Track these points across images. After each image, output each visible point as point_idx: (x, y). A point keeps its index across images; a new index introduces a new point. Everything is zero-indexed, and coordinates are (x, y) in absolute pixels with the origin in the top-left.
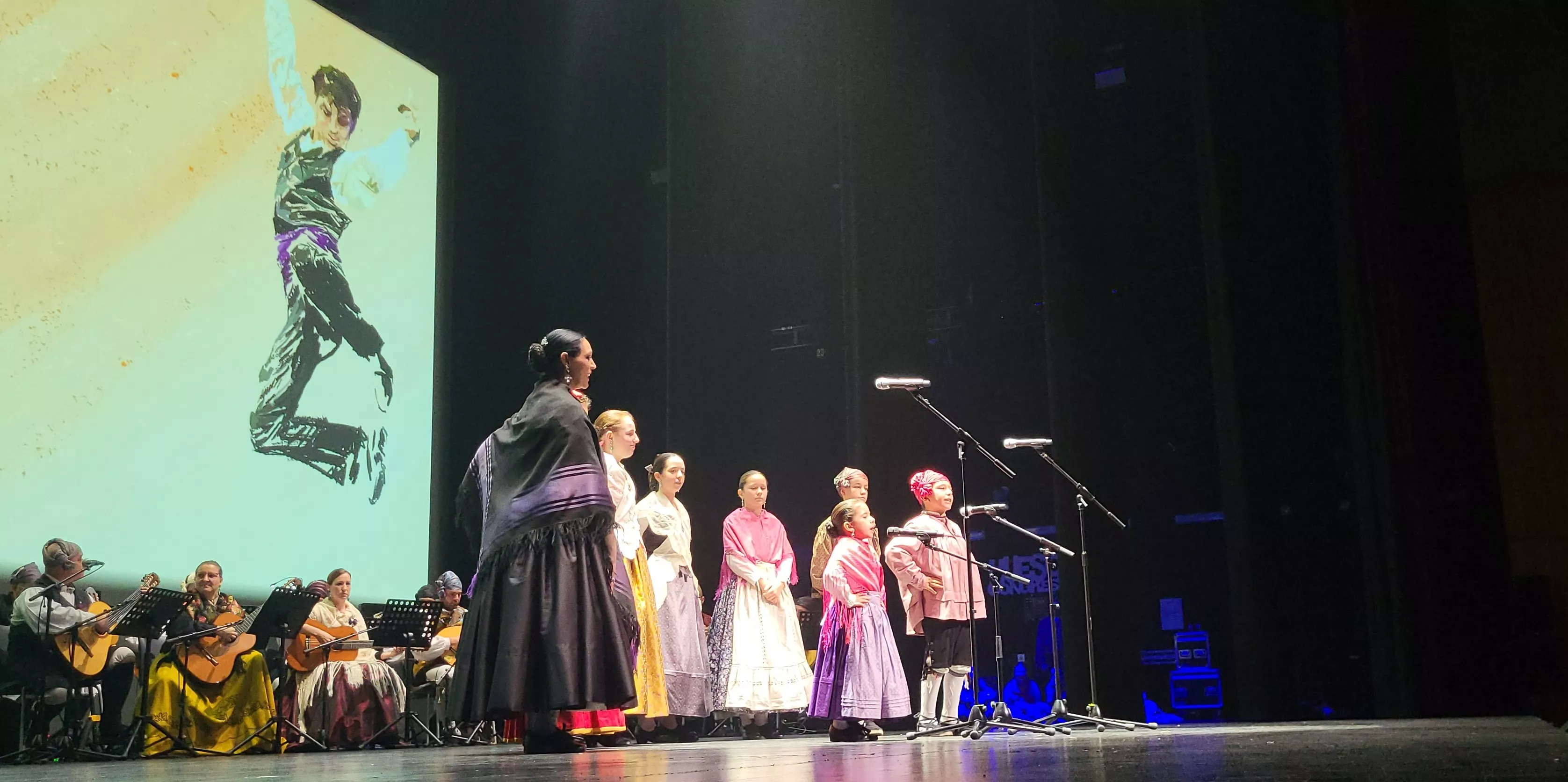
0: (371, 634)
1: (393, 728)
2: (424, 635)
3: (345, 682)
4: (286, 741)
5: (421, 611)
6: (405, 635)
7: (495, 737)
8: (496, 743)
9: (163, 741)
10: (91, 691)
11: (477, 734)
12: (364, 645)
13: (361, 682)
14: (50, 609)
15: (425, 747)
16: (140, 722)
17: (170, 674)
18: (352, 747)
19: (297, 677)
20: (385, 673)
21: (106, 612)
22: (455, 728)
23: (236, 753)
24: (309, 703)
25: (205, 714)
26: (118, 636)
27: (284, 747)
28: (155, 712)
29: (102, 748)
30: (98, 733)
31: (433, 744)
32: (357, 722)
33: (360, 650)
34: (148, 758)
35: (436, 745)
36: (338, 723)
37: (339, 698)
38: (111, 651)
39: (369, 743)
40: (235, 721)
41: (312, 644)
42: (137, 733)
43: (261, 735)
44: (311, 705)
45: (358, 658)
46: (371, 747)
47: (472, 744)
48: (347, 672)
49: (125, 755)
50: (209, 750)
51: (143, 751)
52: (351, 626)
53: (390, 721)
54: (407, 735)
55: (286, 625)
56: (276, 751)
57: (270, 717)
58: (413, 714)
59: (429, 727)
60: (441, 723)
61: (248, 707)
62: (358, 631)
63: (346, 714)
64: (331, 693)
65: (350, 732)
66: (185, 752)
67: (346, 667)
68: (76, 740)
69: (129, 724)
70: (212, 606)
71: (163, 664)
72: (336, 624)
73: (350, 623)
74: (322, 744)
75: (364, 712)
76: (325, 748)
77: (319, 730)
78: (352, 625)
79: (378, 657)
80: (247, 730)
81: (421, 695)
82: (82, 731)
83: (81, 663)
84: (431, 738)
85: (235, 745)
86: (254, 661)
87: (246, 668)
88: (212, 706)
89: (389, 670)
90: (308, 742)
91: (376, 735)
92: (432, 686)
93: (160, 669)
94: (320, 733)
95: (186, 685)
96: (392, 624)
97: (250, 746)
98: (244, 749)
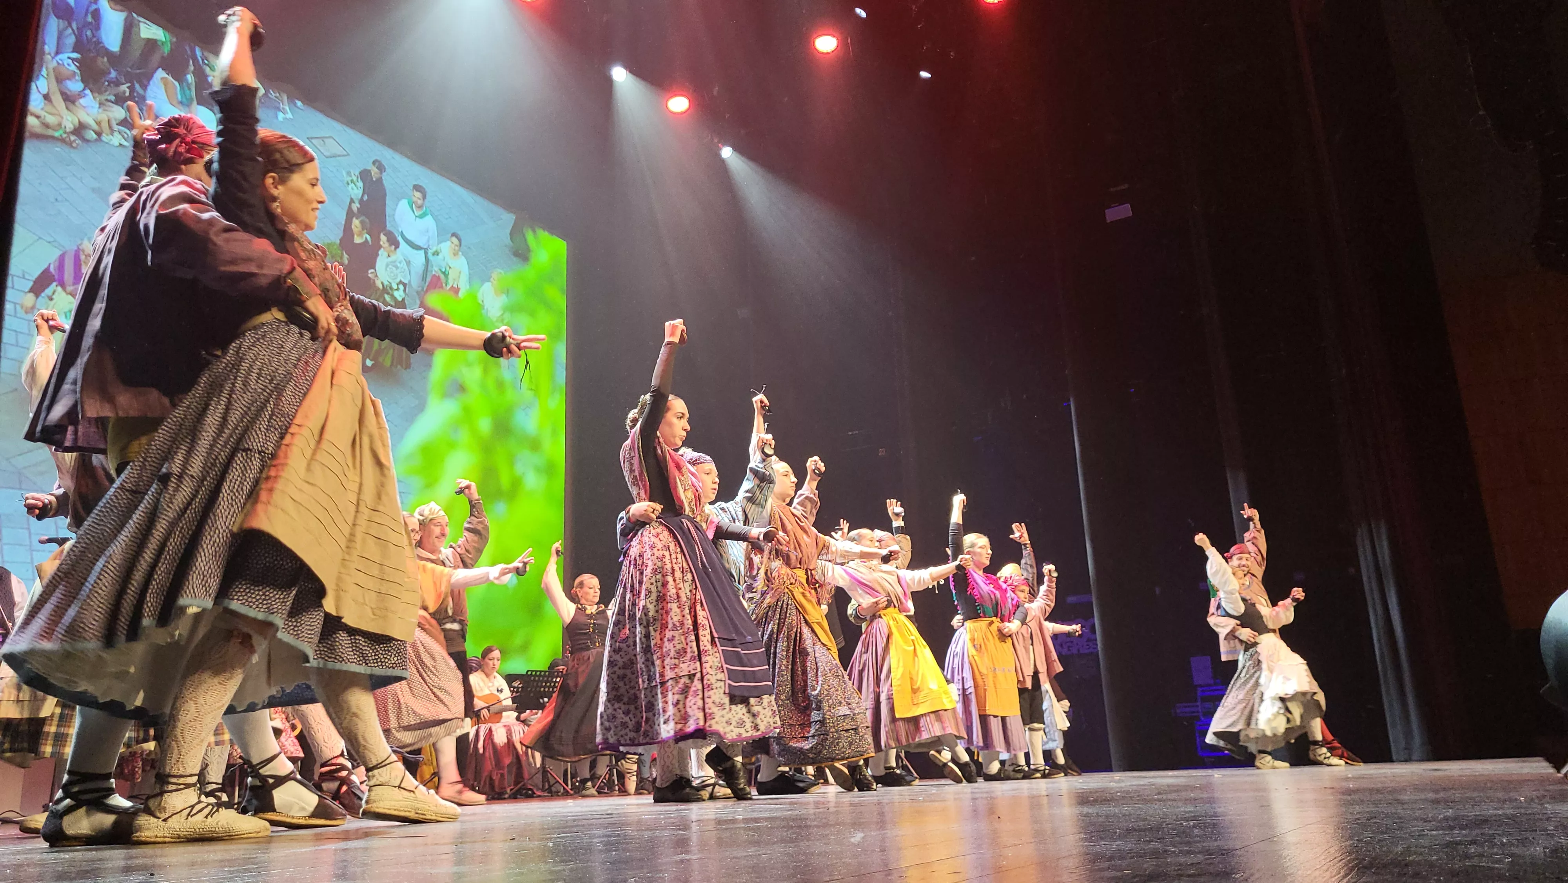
0: (514, 700)
1: (531, 781)
3: (492, 740)
8: (615, 796)
12: (506, 709)
13: (505, 740)
15: (559, 797)
31: (565, 794)
33: (504, 714)
35: (568, 795)
36: (487, 777)
39: (513, 793)
45: (503, 720)
48: (494, 733)
52: (498, 694)
53: (528, 775)
54: (543, 786)
62: (505, 698)
63: (495, 767)
64: (481, 751)
65: (496, 784)
67: (493, 729)
72: (487, 692)
73: (498, 691)
78: (500, 692)
79: (518, 718)
84: (564, 789)
91: (517, 787)
96: (530, 691)
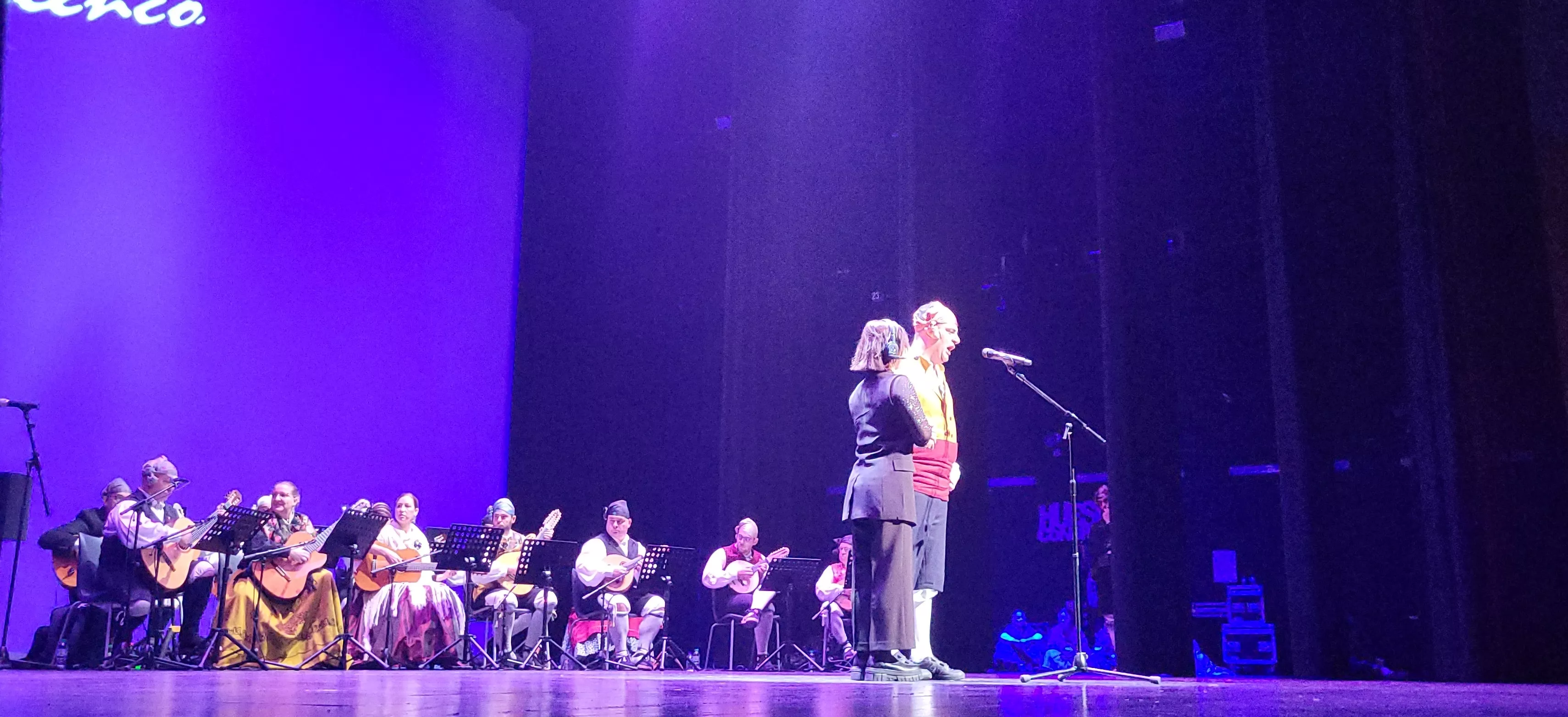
1: (452, 650)
2: (484, 560)
3: (409, 602)
4: (351, 658)
5: (483, 536)
6: (467, 560)
7: (549, 663)
8: (549, 668)
9: (236, 655)
10: (172, 602)
11: (532, 658)
12: (425, 566)
13: (424, 602)
14: (139, 523)
15: (482, 669)
16: (217, 634)
17: (246, 589)
18: (413, 666)
19: (364, 596)
20: (447, 594)
21: (190, 527)
22: (511, 652)
23: (303, 667)
24: (374, 622)
25: (276, 630)
26: (200, 551)
27: (349, 665)
28: (230, 626)
29: (180, 658)
30: (177, 643)
31: (490, 666)
32: (418, 642)
33: (423, 572)
34: (222, 669)
35: (492, 668)
36: (400, 642)
37: (402, 618)
38: (193, 565)
39: (429, 664)
40: (304, 636)
41: (380, 565)
42: (213, 645)
43: (328, 651)
44: (376, 623)
45: (421, 580)
46: (431, 666)
47: (527, 668)
48: (411, 593)
49: (201, 665)
50: (279, 663)
51: (217, 662)
52: (416, 549)
53: (450, 642)
55: (356, 546)
56: (342, 667)
57: (337, 634)
58: (472, 636)
59: (486, 650)
60: (497, 647)
61: (317, 623)
62: (422, 555)
63: (409, 633)
64: (395, 614)
65: (411, 652)
66: (256, 664)
67: (410, 589)
68: (158, 649)
69: (206, 637)
70: (287, 526)
71: (240, 580)
72: (402, 547)
73: (415, 546)
74: (384, 661)
75: (426, 632)
76: (387, 666)
77: (382, 649)
78: (418, 547)
79: (438, 577)
80: (315, 646)
81: (480, 618)
82: (163, 641)
83: (165, 576)
84: (488, 660)
85: (304, 660)
86: (323, 580)
87: (317, 586)
88: (284, 621)
89: (451, 593)
90: (371, 660)
91: (437, 655)
92: (491, 612)
93: (237, 584)
94: (383, 651)
95: (261, 600)
96: (455, 548)
97: (317, 662)
98: (312, 664)
